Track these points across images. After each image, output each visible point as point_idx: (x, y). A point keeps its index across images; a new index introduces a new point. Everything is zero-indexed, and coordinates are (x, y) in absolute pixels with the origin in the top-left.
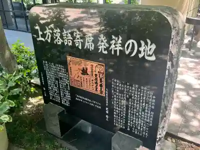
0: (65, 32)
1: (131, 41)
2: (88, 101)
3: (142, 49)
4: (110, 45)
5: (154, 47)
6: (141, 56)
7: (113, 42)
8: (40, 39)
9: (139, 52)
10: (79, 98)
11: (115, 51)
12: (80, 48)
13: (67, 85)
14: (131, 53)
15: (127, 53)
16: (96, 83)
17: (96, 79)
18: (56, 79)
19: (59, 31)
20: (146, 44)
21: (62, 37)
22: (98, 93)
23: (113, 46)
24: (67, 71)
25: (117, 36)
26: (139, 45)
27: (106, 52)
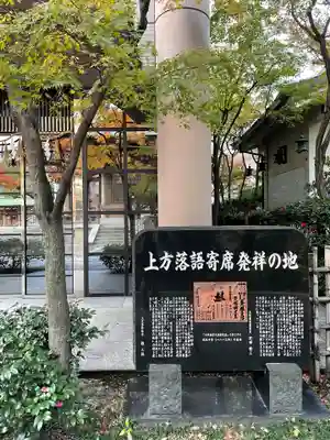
0: (194, 255)
1: (274, 255)
2: (222, 337)
3: (285, 260)
4: (253, 261)
5: (295, 257)
6: (285, 267)
7: (255, 258)
8: (151, 268)
9: (283, 263)
10: (209, 337)
11: (259, 266)
12: (215, 269)
13: (189, 323)
14: (275, 265)
15: (271, 266)
16: (236, 308)
17: (235, 303)
18: (171, 319)
19: (185, 254)
20: (289, 255)
21: (188, 261)
22: (239, 319)
23: (255, 263)
24: (192, 302)
25: (260, 251)
26: (283, 257)
27: (248, 269)
